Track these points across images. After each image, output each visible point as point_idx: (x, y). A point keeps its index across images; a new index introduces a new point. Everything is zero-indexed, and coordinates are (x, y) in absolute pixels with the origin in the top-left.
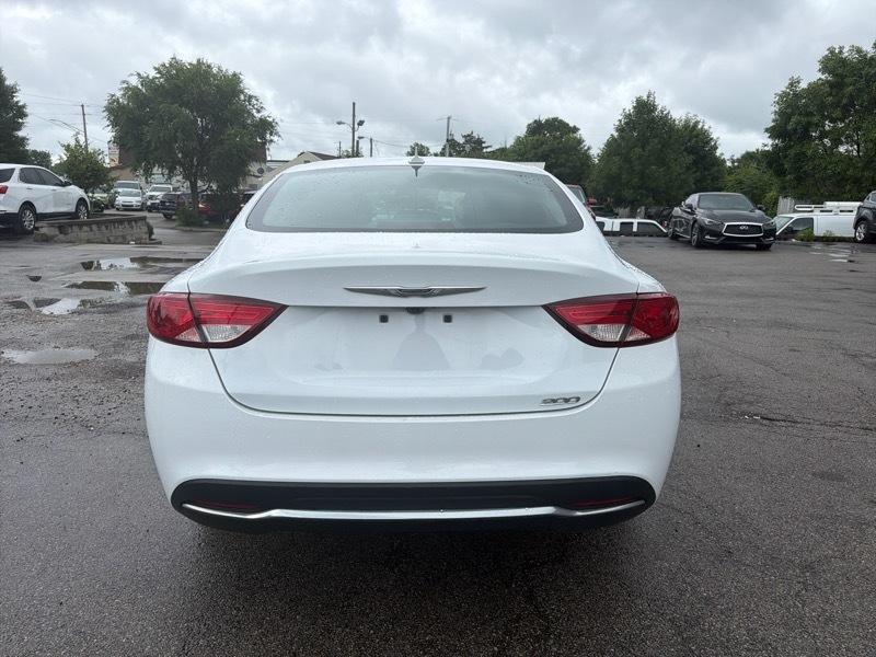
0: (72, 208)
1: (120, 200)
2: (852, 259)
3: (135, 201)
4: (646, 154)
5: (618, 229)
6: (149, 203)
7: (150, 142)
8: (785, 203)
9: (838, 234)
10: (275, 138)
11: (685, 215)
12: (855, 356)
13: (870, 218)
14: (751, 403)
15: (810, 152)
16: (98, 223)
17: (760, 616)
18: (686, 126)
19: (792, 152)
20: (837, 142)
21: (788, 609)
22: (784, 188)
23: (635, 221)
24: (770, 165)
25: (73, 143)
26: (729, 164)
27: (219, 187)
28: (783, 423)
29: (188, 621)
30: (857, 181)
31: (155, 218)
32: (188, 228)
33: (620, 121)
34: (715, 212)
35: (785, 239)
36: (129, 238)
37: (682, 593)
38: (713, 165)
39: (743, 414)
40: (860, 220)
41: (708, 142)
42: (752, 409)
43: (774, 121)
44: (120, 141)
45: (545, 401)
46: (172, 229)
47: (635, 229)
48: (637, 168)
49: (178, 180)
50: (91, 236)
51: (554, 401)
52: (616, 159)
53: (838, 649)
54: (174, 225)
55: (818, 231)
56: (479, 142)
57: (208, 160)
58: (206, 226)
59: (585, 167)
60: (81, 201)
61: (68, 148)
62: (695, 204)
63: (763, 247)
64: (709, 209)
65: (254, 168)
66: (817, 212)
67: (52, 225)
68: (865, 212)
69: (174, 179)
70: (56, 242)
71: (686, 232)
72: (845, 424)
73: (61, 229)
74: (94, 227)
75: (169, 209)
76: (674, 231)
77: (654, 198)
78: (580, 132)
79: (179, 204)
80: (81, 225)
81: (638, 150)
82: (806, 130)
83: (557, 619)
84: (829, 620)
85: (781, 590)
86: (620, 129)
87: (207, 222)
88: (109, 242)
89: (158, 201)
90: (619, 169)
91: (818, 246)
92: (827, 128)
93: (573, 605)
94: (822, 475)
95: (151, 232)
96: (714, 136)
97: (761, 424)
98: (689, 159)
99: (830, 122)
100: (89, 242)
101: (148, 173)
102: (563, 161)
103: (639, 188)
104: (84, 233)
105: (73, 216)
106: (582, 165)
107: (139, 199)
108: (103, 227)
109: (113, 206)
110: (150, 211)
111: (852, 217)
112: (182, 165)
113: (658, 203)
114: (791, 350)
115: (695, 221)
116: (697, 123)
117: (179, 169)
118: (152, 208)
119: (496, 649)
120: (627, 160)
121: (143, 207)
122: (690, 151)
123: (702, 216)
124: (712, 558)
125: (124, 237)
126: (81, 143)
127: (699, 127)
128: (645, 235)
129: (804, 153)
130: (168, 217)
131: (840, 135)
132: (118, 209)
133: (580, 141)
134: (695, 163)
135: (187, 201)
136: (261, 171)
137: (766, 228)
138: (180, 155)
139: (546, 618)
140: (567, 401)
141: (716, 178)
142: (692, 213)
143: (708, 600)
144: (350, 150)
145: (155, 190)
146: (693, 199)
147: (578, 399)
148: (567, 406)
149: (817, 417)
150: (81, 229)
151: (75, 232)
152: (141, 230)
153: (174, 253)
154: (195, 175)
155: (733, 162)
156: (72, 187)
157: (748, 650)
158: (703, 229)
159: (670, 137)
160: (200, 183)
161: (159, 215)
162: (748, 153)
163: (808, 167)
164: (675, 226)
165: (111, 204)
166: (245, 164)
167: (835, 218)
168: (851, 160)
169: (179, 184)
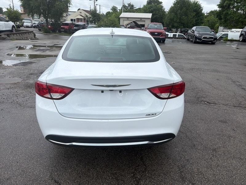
0: (10, 29)
1: (25, 24)
2: (237, 47)
3: (29, 24)
4: (182, 12)
5: (172, 37)
6: (34, 25)
7: (33, 6)
8: (221, 28)
9: (235, 39)
10: (71, 5)
11: (191, 33)
12: (234, 82)
13: (244, 34)
14: (204, 98)
15: (229, 13)
16: (19, 33)
17: (201, 165)
18: (194, 3)
19: (224, 13)
20: (238, 10)
21: (208, 163)
22: (221, 24)
23: (177, 34)
24: (217, 16)
25: (9, 8)
26: (206, 14)
27: (54, 21)
28: (213, 104)
29: (52, 167)
30: (242, 22)
31: (36, 30)
32: (46, 34)
33: (175, 1)
34: (200, 32)
35: (220, 40)
36: (28, 38)
37: (181, 158)
38: (201, 15)
39: (202, 101)
40: (241, 35)
41: (200, 8)
42: (205, 100)
43: (220, 2)
44: (23, 6)
45: (147, 115)
46: (41, 34)
47: (177, 37)
48: (179, 17)
49: (42, 18)
50: (17, 37)
51: (149, 115)
52: (173, 14)
53: (220, 174)
54: (42, 32)
55: (229, 38)
56: (133, 6)
57: (51, 12)
58: (51, 33)
59: (163, 15)
60: (13, 26)
61: (8, 9)
62: (195, 30)
63: (213, 43)
64: (199, 31)
65: (65, 15)
66: (229, 32)
67: (5, 34)
68: (243, 32)
69: (41, 18)
70: (7, 40)
71: (191, 38)
72: (229, 104)
73: (8, 35)
74: (18, 35)
75: (40, 27)
76: (188, 38)
77: (183, 26)
78: (162, 4)
79: (43, 26)
80: (14, 34)
81: (179, 11)
82: (229, 6)
83: (149, 166)
84: (218, 166)
85: (207, 157)
86: (175, 4)
87: (51, 32)
88: (23, 39)
89: (36, 25)
90: (174, 17)
91: (228, 43)
92: (235, 5)
93: (153, 162)
94: (221, 121)
95: (35, 36)
96: (202, 6)
97: (207, 105)
98: (194, 14)
99: (236, 3)
100: (17, 39)
101: (33, 16)
102: (157, 13)
103: (179, 23)
104: (15, 37)
105: (11, 31)
106: (163, 14)
107: (31, 24)
108: (21, 35)
109: (23, 26)
110: (34, 28)
111: (239, 34)
112: (43, 14)
113: (184, 27)
114: (217, 80)
115: (194, 35)
116: (197, 2)
117: (42, 15)
118: (35, 27)
119: (132, 175)
120: (176, 14)
121: (31, 27)
122: (195, 11)
123: (196, 34)
124: (190, 147)
125: (27, 38)
126: (12, 7)
127: (198, 3)
128: (179, 39)
129: (228, 13)
130: (40, 30)
131: (239, 8)
132: (24, 27)
133: (162, 7)
134: (196, 15)
135: (45, 25)
136: (67, 15)
137: (214, 37)
138: (42, 11)
139: (146, 166)
140: (153, 114)
141: (201, 20)
142: (194, 32)
143: (188, 160)
144: (93, 9)
145: (35, 21)
146: (194, 28)
147: (156, 114)
148: (153, 116)
149: (222, 102)
150: (14, 35)
151: (12, 36)
152: (31, 35)
153: (42, 44)
154: (47, 17)
155: (207, 14)
156: (10, 22)
157: (197, 175)
158: (196, 38)
159: (189, 7)
160: (49, 20)
161: (37, 29)
162: (211, 11)
163: (228, 17)
164: (189, 36)
165: (22, 26)
166: (62, 14)
167: (235, 34)
168: (241, 15)
169: (42, 20)
